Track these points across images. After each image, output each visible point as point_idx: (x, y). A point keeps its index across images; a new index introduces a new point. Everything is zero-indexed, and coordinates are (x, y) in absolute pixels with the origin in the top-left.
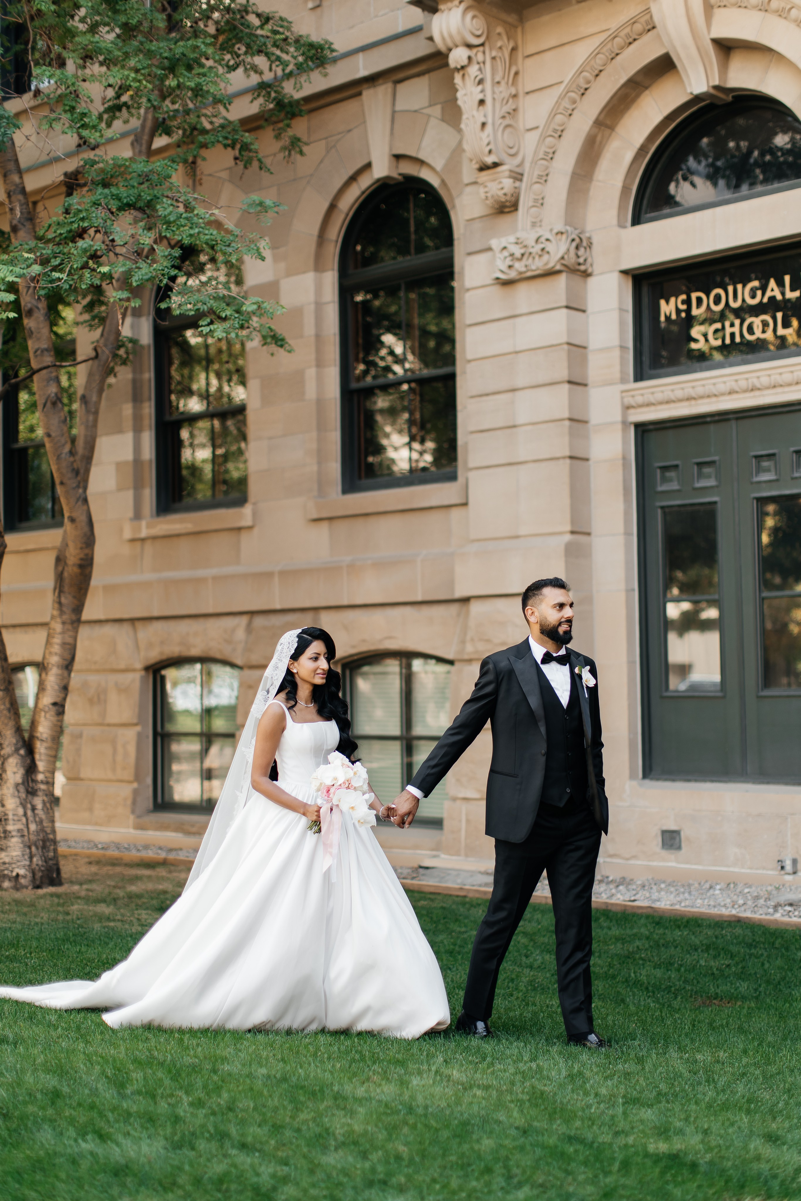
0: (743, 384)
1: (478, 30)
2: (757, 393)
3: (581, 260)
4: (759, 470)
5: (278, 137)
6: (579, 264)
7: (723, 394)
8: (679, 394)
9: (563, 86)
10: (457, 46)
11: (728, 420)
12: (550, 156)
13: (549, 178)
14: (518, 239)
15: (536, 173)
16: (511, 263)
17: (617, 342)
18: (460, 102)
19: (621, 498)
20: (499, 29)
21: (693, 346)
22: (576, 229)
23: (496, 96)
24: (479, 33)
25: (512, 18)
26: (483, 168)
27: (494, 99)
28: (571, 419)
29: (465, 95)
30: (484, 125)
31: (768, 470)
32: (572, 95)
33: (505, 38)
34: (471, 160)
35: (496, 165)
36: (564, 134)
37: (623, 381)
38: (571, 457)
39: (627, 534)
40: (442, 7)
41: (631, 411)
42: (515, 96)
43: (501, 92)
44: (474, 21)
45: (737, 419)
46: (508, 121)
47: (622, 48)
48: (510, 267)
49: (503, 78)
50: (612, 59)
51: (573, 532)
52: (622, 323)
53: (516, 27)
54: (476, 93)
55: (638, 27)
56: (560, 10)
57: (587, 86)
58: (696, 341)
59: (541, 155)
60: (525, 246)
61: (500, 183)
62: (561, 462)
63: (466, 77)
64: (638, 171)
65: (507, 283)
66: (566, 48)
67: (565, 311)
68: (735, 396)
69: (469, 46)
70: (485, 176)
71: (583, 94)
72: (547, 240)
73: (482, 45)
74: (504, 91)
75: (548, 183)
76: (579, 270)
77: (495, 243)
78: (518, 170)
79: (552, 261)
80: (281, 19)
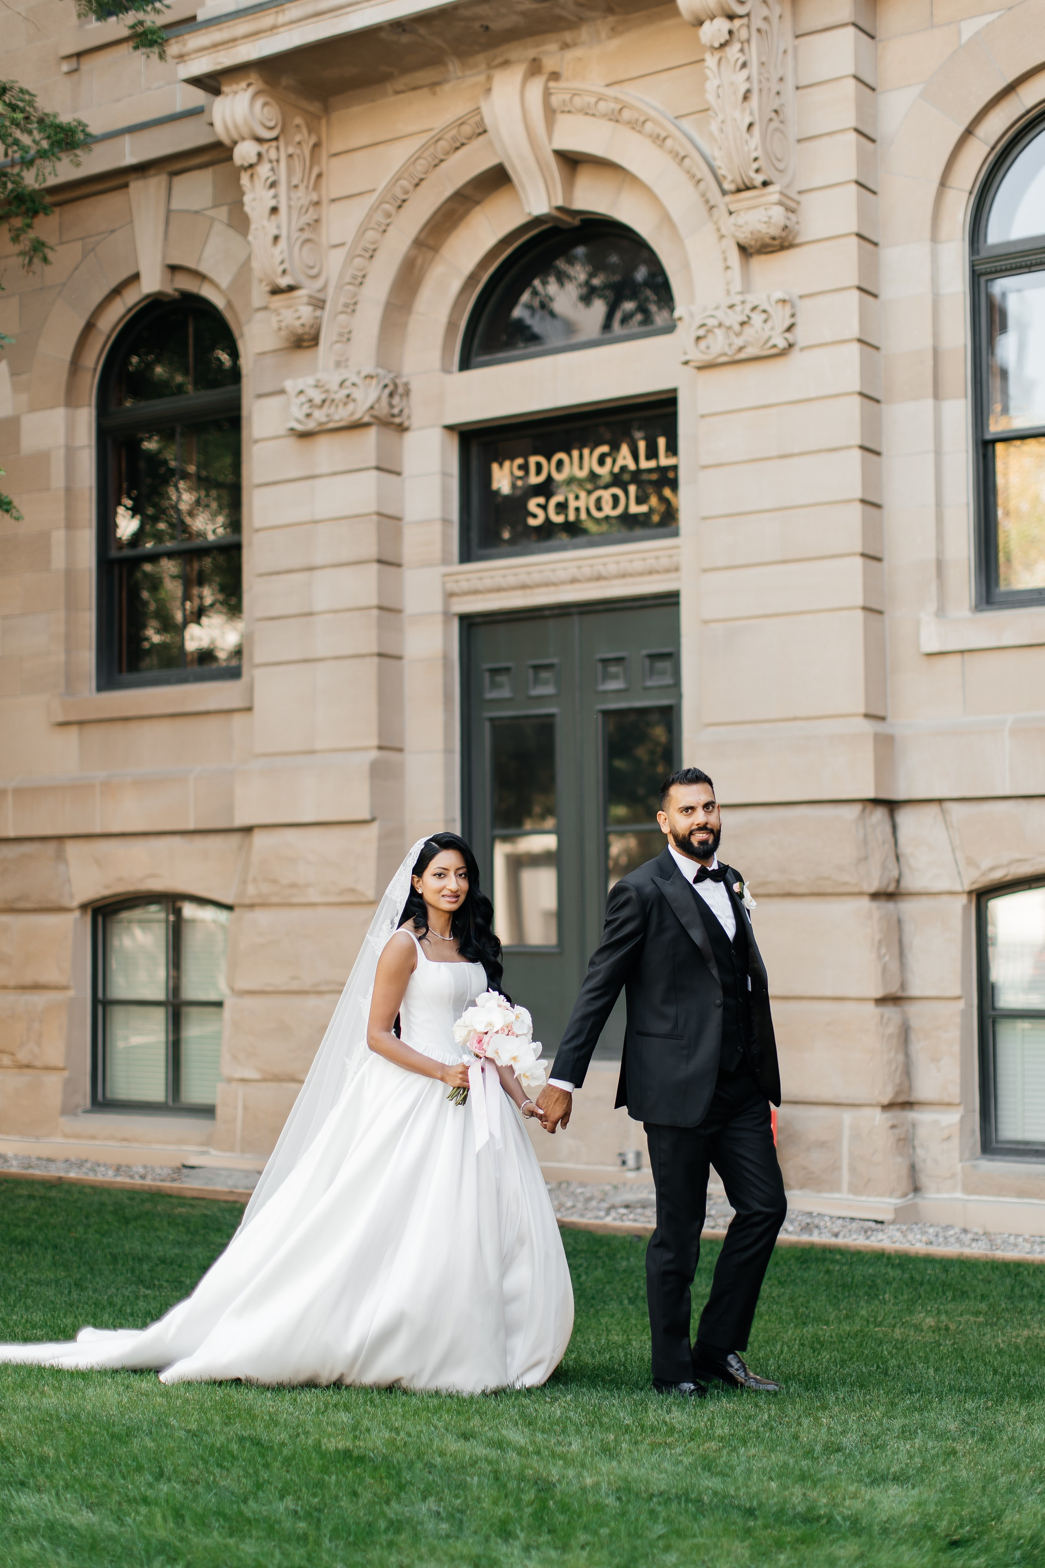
0: (587, 571)
1: (271, 120)
2: (603, 583)
3: (396, 411)
4: (606, 676)
5: (16, 239)
6: (393, 416)
7: (563, 583)
8: (512, 580)
9: (375, 195)
10: (243, 139)
11: (569, 615)
12: (359, 280)
13: (358, 307)
14: (318, 381)
15: (342, 300)
16: (309, 411)
17: (437, 513)
18: (247, 209)
19: (440, 707)
20: (298, 120)
21: (532, 522)
22: (390, 371)
23: (292, 203)
24: (272, 124)
25: (315, 107)
26: (276, 291)
27: (290, 207)
28: (381, 608)
29: (254, 199)
30: (276, 238)
31: (615, 677)
32: (387, 206)
33: (305, 131)
34: (261, 281)
35: (291, 289)
36: (377, 254)
37: (445, 561)
38: (380, 655)
39: (448, 751)
40: (225, 89)
41: (455, 600)
42: (317, 204)
43: (299, 198)
44: (266, 109)
45: (581, 613)
46: (307, 235)
47: (447, 153)
48: (308, 415)
49: (302, 181)
50: (436, 166)
51: (380, 748)
52: (445, 491)
53: (319, 118)
54: (267, 199)
55: (467, 130)
56: (373, 101)
57: (404, 197)
58: (535, 516)
59: (348, 279)
60: (327, 391)
61: (297, 311)
62: (367, 660)
63: (255, 177)
64: (467, 304)
65: (305, 435)
66: (381, 148)
67: (374, 473)
68: (577, 586)
69: (259, 140)
70: (278, 301)
71: (400, 207)
72: (354, 384)
73: (276, 139)
74: (302, 197)
75: (357, 313)
76: (391, 424)
77: (290, 385)
78: (320, 296)
79: (359, 410)
80: (22, 91)
